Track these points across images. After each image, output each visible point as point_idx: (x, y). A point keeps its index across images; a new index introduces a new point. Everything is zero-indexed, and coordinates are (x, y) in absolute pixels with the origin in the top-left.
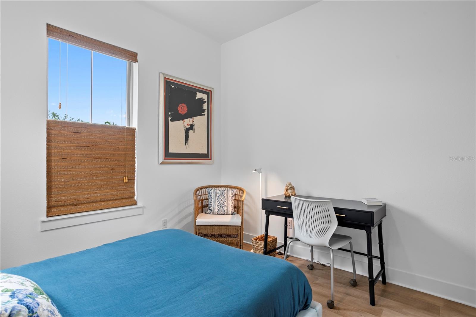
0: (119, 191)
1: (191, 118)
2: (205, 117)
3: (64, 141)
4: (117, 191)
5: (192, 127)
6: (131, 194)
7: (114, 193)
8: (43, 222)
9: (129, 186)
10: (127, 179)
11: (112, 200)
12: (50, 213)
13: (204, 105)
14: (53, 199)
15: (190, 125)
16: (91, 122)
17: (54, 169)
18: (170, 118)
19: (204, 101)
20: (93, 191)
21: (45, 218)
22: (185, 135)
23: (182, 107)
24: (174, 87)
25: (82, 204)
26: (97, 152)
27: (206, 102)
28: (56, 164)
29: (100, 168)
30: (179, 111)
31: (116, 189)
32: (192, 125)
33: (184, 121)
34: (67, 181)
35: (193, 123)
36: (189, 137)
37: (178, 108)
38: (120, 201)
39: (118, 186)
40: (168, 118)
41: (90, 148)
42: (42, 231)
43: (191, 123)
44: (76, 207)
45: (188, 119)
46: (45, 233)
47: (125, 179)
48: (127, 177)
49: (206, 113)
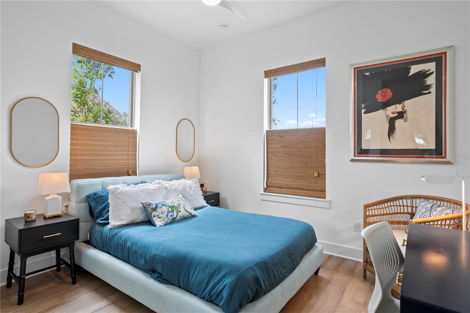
0: (312, 183)
1: (399, 103)
2: (433, 95)
3: (275, 143)
4: (309, 183)
5: (401, 115)
6: (322, 188)
7: (307, 184)
8: (261, 194)
9: (320, 180)
10: (317, 173)
11: (306, 190)
12: (267, 190)
13: (426, 79)
14: (269, 181)
15: (397, 113)
16: (298, 127)
17: (270, 162)
18: (363, 111)
19: (428, 73)
20: (292, 180)
21: (262, 192)
22: (388, 126)
23: (382, 94)
24: (370, 73)
25: (285, 188)
26: (294, 150)
27: (432, 73)
28: (271, 158)
29: (297, 162)
30: (378, 99)
31: (308, 181)
32: (402, 112)
33: (387, 110)
34: (276, 170)
35: (403, 109)
36: (395, 129)
37: (376, 95)
38: (312, 192)
39: (311, 179)
40: (362, 110)
41: (289, 147)
42: (262, 200)
43: (400, 110)
44: (281, 189)
45: (394, 105)
46: (262, 201)
47: (315, 173)
48: (317, 172)
49: (433, 90)
